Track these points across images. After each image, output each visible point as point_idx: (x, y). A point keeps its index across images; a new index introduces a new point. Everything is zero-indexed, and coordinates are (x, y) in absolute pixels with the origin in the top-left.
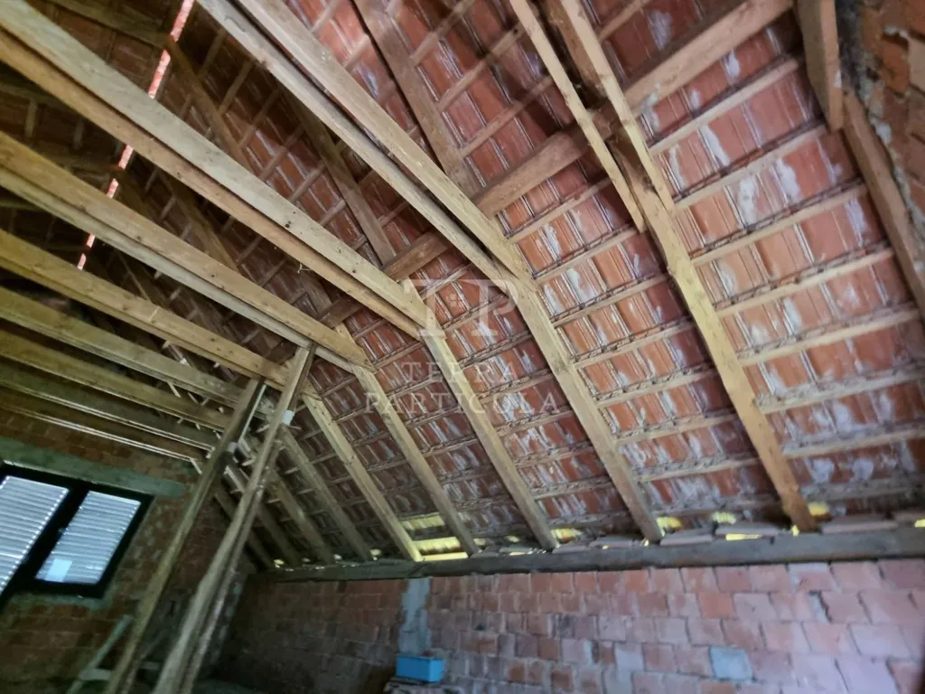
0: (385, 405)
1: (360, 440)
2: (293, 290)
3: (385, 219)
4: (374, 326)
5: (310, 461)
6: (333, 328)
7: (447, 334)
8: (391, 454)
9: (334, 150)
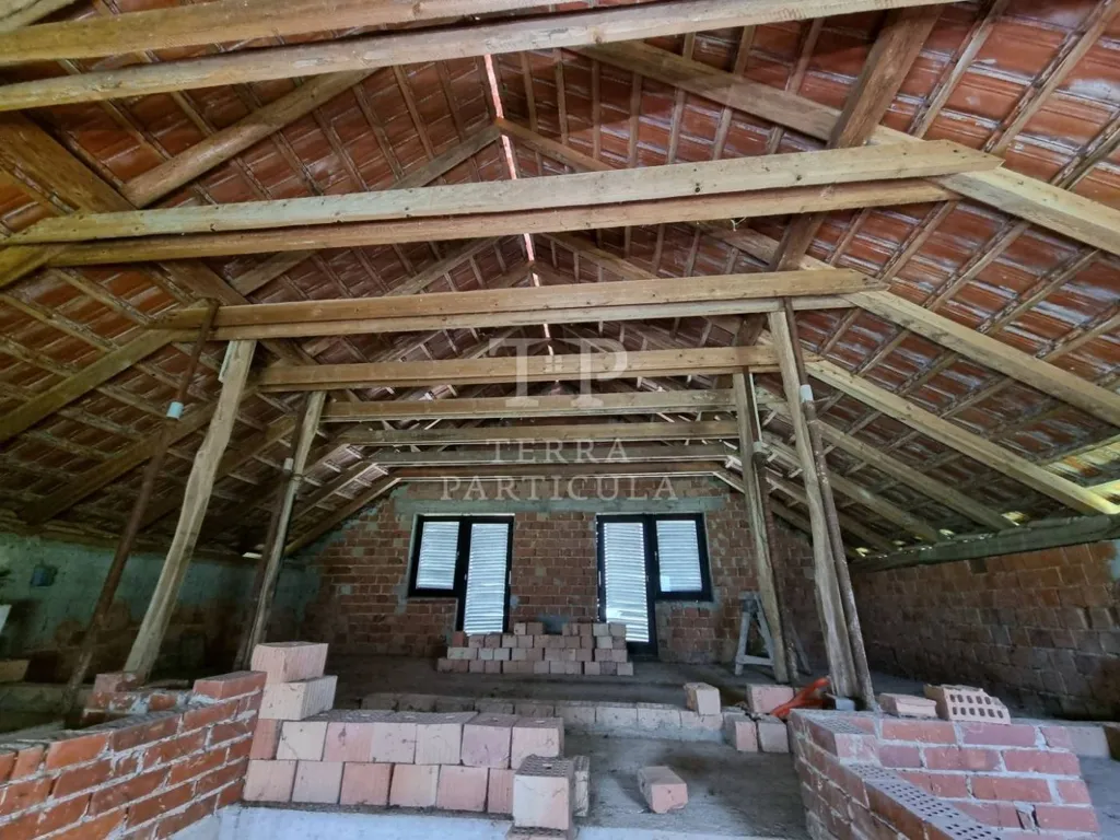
0: (926, 320)
1: (907, 384)
2: (724, 259)
3: (794, 81)
4: (853, 230)
5: (846, 432)
6: (797, 269)
7: (1001, 155)
8: (974, 382)
9: (684, 62)
